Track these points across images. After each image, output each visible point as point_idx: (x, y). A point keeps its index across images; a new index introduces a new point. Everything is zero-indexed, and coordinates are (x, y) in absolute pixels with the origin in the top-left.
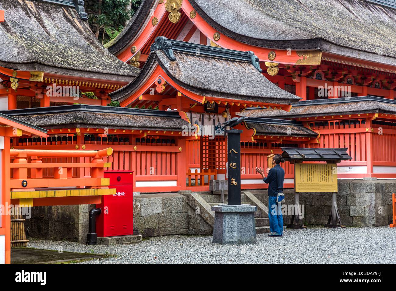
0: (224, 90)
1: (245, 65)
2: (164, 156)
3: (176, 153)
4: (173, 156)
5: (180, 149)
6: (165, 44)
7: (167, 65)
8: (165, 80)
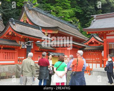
0: (29, 34)
1: (38, 30)
2: (10, 53)
3: (15, 53)
4: (14, 54)
5: (16, 52)
6: (12, 20)
7: (12, 26)
8: (12, 31)
